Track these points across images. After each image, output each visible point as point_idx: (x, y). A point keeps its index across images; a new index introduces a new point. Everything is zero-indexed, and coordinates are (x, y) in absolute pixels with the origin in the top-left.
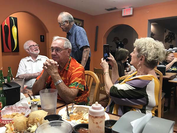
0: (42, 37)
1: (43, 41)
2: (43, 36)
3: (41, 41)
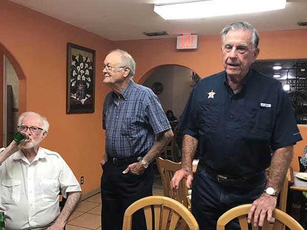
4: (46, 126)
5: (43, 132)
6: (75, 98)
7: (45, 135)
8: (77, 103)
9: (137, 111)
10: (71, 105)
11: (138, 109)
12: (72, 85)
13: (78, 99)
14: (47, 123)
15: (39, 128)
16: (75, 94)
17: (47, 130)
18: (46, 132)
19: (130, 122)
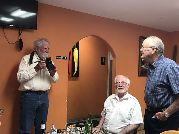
0: (103, 59)
1: (104, 64)
2: (104, 57)
3: (102, 64)
4: (128, 82)
5: (127, 85)
6: (144, 67)
7: (129, 86)
8: (145, 70)
9: (161, 77)
10: (141, 71)
11: (163, 76)
12: (142, 60)
13: (146, 68)
14: (129, 80)
15: (126, 83)
16: (144, 65)
17: (129, 83)
18: (129, 84)
19: (156, 84)
